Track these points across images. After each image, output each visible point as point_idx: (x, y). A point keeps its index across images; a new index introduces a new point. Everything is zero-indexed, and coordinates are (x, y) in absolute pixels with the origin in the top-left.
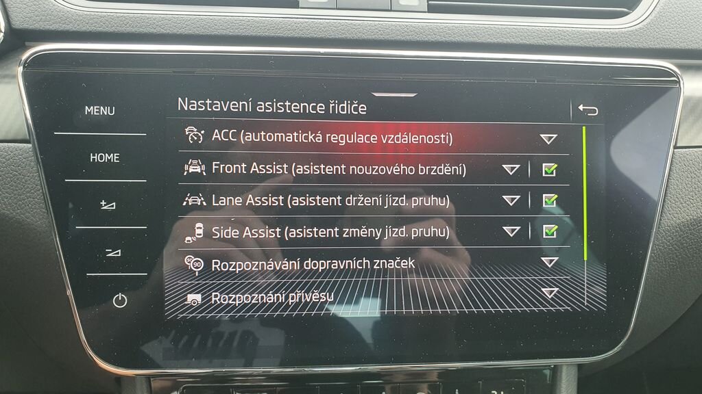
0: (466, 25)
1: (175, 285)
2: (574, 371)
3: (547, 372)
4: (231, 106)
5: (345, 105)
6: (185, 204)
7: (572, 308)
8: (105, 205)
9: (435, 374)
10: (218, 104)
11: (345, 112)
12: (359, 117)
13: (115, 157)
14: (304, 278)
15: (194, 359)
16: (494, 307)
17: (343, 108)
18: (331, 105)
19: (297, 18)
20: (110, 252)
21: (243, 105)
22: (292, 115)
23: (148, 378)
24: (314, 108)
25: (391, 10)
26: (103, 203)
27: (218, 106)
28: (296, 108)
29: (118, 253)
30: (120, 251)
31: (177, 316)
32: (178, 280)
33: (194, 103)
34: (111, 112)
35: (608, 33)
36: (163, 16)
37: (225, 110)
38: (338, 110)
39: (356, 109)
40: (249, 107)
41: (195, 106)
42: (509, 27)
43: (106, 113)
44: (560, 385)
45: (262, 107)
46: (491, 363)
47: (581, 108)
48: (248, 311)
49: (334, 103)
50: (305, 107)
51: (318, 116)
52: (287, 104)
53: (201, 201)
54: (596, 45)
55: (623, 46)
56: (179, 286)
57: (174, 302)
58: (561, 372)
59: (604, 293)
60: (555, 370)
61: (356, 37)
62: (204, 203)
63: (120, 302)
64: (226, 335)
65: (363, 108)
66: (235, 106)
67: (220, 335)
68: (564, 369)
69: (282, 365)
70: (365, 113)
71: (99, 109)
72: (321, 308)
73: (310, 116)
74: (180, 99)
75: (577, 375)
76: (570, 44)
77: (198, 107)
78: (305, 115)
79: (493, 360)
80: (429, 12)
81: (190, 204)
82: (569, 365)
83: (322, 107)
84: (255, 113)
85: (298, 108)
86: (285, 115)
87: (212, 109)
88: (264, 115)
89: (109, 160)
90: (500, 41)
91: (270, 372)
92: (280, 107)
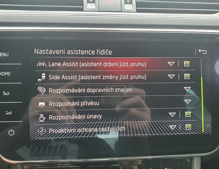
0: (152, 17)
1: (34, 126)
2: (199, 159)
3: (188, 160)
4: (56, 52)
5: (103, 51)
6: (37, 65)
7: (197, 133)
8: (5, 93)
9: (140, 161)
10: (51, 51)
11: (103, 54)
12: (109, 56)
13: (9, 74)
14: (87, 122)
15: (42, 156)
16: (165, 133)
17: (102, 52)
18: (97, 51)
19: (83, 15)
20: (7, 113)
21: (61, 52)
22: (81, 55)
23: (22, 164)
24: (91, 52)
25: (121, 12)
26: (4, 92)
27: (51, 52)
28: (83, 52)
29: (10, 113)
30: (11, 112)
31: (35, 139)
32: (35, 124)
33: (41, 51)
34: (7, 55)
35: (210, 20)
36: (27, 15)
37: (54, 54)
38: (100, 53)
39: (108, 53)
40: (63, 52)
41: (41, 52)
42: (170, 18)
43: (5, 56)
44: (194, 165)
45: (69, 52)
46: (165, 156)
47: (200, 51)
48: (64, 136)
49: (99, 50)
50: (86, 52)
51: (92, 56)
52: (79, 51)
53: (44, 65)
54: (206, 25)
55: (216, 25)
56: (36, 126)
57: (34, 133)
58: (194, 160)
59: (210, 127)
60: (192, 159)
61: (107, 23)
62: (46, 65)
63: (11, 133)
64: (54, 147)
65: (110, 52)
66: (58, 52)
67: (51, 147)
68: (195, 158)
69: (78, 158)
70: (111, 54)
71: (2, 54)
72: (94, 135)
73: (89, 56)
74: (35, 49)
75: (200, 161)
76: (195, 25)
77: (43, 52)
78: (87, 55)
79: (165, 155)
80: (137, 12)
81: (40, 65)
82: (197, 157)
83: (94, 52)
84: (66, 55)
85: (84, 52)
86: (78, 55)
87: (48, 53)
88: (70, 55)
89: (6, 75)
90: (166, 24)
91: (72, 161)
92: (77, 52)
